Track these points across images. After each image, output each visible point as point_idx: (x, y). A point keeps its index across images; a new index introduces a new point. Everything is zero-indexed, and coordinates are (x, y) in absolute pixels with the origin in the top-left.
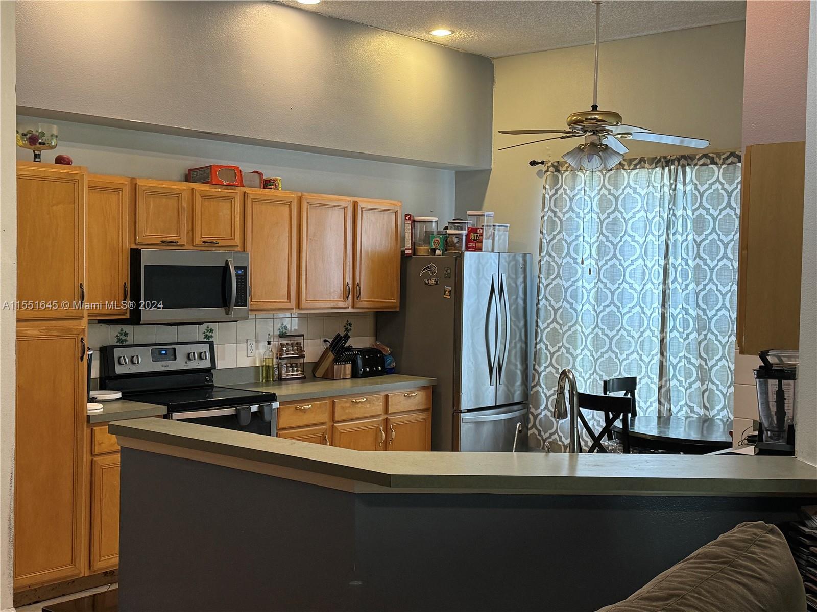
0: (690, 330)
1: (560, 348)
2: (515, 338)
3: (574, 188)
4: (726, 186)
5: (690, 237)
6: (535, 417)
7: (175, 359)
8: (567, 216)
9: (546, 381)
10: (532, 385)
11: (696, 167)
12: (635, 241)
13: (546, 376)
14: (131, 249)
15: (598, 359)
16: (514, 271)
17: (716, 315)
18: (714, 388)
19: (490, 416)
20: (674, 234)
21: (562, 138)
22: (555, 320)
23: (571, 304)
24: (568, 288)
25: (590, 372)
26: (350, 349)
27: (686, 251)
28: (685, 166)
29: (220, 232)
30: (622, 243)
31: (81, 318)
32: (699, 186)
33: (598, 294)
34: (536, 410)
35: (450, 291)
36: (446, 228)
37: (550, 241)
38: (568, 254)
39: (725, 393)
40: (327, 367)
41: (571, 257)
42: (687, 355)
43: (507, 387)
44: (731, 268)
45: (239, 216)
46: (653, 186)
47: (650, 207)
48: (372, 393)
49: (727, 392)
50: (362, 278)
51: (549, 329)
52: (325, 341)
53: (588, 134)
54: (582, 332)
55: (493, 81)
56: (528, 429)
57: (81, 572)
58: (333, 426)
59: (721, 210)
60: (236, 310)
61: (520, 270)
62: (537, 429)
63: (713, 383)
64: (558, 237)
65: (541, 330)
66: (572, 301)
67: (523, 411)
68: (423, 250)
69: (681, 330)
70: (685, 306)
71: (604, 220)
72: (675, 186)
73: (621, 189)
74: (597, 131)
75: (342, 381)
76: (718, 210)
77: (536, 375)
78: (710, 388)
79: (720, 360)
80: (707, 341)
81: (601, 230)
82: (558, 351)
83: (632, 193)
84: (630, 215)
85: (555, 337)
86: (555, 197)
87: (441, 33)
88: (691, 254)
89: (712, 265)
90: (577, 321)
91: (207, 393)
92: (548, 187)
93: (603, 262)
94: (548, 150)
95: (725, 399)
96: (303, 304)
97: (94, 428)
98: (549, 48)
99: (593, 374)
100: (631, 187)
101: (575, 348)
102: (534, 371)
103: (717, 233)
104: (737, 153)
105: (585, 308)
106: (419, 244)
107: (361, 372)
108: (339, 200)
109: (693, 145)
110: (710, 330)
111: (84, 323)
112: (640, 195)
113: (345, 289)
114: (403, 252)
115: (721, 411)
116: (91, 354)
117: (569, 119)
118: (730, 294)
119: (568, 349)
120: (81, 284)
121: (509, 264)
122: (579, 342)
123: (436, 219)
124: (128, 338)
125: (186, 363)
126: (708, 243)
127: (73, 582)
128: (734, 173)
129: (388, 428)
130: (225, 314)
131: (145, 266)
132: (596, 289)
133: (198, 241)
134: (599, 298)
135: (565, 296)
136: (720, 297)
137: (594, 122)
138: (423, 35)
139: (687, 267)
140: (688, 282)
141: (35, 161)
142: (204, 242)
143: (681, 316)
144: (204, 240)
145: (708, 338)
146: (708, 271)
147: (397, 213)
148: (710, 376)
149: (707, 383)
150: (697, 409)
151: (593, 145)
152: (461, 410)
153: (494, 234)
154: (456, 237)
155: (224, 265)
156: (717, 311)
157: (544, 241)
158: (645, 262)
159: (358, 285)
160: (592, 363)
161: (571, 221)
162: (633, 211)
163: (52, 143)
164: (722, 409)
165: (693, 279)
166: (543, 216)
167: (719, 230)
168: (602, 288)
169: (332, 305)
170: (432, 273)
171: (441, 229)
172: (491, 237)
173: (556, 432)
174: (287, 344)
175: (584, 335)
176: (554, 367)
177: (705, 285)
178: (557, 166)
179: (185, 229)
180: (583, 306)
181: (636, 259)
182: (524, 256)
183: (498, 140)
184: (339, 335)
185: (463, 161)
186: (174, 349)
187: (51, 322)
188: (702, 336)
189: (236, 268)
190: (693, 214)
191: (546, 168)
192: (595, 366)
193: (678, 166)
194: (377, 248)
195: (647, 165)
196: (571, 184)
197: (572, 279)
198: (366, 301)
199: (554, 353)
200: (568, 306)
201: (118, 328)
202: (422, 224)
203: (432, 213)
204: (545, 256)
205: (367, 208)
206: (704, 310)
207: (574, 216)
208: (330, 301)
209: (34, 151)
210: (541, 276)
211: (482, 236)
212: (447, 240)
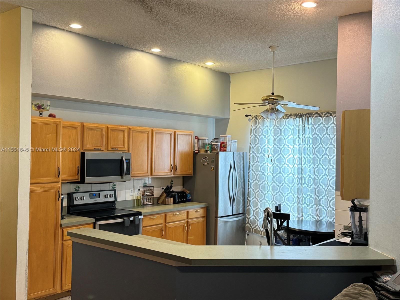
0: (311, 184)
1: (258, 191)
2: (240, 186)
3: (264, 126)
4: (326, 125)
5: (311, 146)
6: (248, 219)
7: (100, 198)
8: (260, 137)
9: (253, 204)
10: (247, 205)
11: (313, 118)
12: (289, 147)
13: (253, 202)
14: (81, 152)
15: (274, 195)
16: (239, 159)
17: (322, 178)
18: (322, 208)
19: (230, 219)
20: (304, 145)
21: (259, 106)
22: (256, 179)
23: (263, 173)
24: (261, 166)
25: (271, 201)
26: (173, 192)
27: (309, 152)
28: (308, 117)
29: (119, 145)
30: (283, 148)
31: (58, 182)
32: (314, 125)
33: (274, 169)
34: (249, 216)
35: (213, 168)
36: (212, 142)
37: (254, 147)
38: (261, 152)
39: (326, 210)
40: (163, 199)
41: (262, 153)
42: (310, 194)
43: (237, 206)
44: (328, 159)
45: (127, 138)
46: (296, 125)
47: (295, 134)
48: (182, 210)
49: (328, 209)
50: (178, 162)
51: (254, 183)
52: (162, 188)
53: (270, 104)
54: (268, 184)
55: (230, 83)
56: (245, 224)
57: (57, 291)
58: (165, 225)
59: (324, 135)
60: (125, 177)
61: (242, 159)
62: (249, 224)
63: (321, 206)
64: (257, 146)
65: (251, 183)
66: (263, 171)
67: (243, 217)
68: (202, 151)
69: (308, 184)
70: (309, 174)
71: (276, 139)
72: (305, 125)
73: (283, 127)
74: (274, 103)
75: (169, 205)
76: (322, 135)
77: (249, 202)
78: (320, 208)
79: (324, 196)
80: (318, 188)
81: (275, 143)
82: (258, 192)
83: (287, 128)
84: (287, 137)
85: (257, 186)
86: (256, 129)
87: (210, 64)
88: (311, 153)
89: (320, 157)
90: (265, 180)
91: (113, 212)
92: (253, 125)
93: (276, 156)
94: (253, 110)
95: (326, 212)
96: (153, 174)
97: (63, 229)
98: (253, 70)
99: (273, 201)
100: (287, 126)
101: (265, 191)
102: (248, 200)
103: (322, 144)
104: (330, 112)
105: (268, 174)
106: (201, 148)
107: (177, 201)
108: (168, 131)
109: (311, 109)
110: (320, 184)
111: (60, 184)
112: (290, 129)
113: (170, 167)
114: (194, 152)
115: (325, 217)
116: (63, 197)
117: (262, 99)
118: (328, 169)
119: (262, 191)
120: (59, 168)
121: (237, 156)
122: (266, 188)
123: (208, 138)
124: (79, 189)
125: (104, 199)
126: (318, 149)
127: (54, 295)
128: (329, 120)
129: (188, 225)
130: (121, 179)
131: (87, 159)
132: (273, 167)
133: (110, 148)
134: (275, 170)
135: (260, 169)
136: (324, 170)
137: (273, 100)
138: (202, 64)
139: (310, 158)
140: (310, 164)
141: (40, 116)
142: (112, 149)
143: (307, 178)
144: (112, 148)
145: (319, 187)
146: (319, 160)
147: (192, 136)
148: (320, 203)
149: (319, 206)
150: (315, 216)
151: (272, 109)
152: (218, 217)
153: (231, 144)
154: (216, 146)
155: (121, 158)
156: (323, 176)
157: (251, 147)
158: (293, 156)
159: (176, 166)
160: (272, 197)
161: (262, 139)
162: (288, 135)
163: (47, 108)
164: (326, 217)
165: (312, 163)
166: (251, 137)
167: (323, 143)
168: (276, 166)
169: (165, 174)
170: (206, 160)
171: (210, 142)
172: (230, 145)
173: (258, 225)
174: (147, 190)
175: (269, 185)
176: (256, 198)
177: (318, 166)
178: (256, 117)
179: (104, 144)
180: (268, 173)
181: (290, 155)
182: (243, 153)
183: (233, 107)
184: (168, 186)
185: (219, 115)
186: (99, 193)
187: (45, 184)
188: (317, 187)
189: (126, 159)
190: (312, 137)
191: (252, 118)
192: (273, 198)
193: (306, 117)
194: (184, 150)
195: (293, 117)
196: (262, 124)
197: (263, 163)
198: (179, 172)
199: (256, 193)
200: (262, 174)
201: (76, 185)
202: (202, 140)
203: (206, 136)
204: (252, 153)
205: (180, 134)
206: (317, 176)
207: (264, 137)
208: (165, 172)
209: (40, 112)
210: (250, 161)
211: (226, 145)
212: (212, 147)
